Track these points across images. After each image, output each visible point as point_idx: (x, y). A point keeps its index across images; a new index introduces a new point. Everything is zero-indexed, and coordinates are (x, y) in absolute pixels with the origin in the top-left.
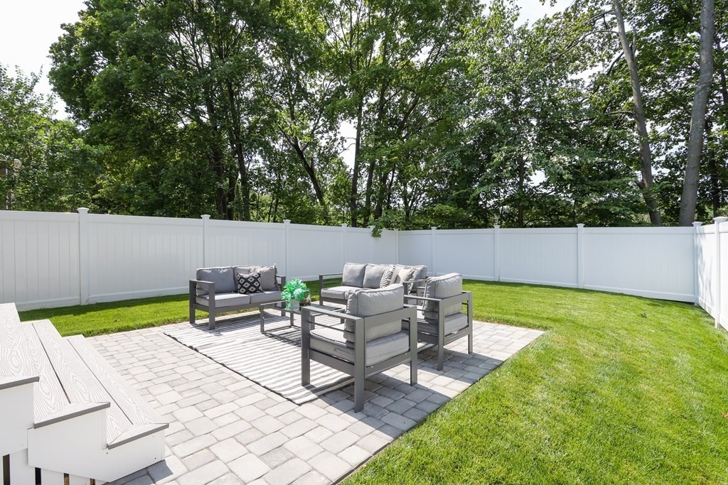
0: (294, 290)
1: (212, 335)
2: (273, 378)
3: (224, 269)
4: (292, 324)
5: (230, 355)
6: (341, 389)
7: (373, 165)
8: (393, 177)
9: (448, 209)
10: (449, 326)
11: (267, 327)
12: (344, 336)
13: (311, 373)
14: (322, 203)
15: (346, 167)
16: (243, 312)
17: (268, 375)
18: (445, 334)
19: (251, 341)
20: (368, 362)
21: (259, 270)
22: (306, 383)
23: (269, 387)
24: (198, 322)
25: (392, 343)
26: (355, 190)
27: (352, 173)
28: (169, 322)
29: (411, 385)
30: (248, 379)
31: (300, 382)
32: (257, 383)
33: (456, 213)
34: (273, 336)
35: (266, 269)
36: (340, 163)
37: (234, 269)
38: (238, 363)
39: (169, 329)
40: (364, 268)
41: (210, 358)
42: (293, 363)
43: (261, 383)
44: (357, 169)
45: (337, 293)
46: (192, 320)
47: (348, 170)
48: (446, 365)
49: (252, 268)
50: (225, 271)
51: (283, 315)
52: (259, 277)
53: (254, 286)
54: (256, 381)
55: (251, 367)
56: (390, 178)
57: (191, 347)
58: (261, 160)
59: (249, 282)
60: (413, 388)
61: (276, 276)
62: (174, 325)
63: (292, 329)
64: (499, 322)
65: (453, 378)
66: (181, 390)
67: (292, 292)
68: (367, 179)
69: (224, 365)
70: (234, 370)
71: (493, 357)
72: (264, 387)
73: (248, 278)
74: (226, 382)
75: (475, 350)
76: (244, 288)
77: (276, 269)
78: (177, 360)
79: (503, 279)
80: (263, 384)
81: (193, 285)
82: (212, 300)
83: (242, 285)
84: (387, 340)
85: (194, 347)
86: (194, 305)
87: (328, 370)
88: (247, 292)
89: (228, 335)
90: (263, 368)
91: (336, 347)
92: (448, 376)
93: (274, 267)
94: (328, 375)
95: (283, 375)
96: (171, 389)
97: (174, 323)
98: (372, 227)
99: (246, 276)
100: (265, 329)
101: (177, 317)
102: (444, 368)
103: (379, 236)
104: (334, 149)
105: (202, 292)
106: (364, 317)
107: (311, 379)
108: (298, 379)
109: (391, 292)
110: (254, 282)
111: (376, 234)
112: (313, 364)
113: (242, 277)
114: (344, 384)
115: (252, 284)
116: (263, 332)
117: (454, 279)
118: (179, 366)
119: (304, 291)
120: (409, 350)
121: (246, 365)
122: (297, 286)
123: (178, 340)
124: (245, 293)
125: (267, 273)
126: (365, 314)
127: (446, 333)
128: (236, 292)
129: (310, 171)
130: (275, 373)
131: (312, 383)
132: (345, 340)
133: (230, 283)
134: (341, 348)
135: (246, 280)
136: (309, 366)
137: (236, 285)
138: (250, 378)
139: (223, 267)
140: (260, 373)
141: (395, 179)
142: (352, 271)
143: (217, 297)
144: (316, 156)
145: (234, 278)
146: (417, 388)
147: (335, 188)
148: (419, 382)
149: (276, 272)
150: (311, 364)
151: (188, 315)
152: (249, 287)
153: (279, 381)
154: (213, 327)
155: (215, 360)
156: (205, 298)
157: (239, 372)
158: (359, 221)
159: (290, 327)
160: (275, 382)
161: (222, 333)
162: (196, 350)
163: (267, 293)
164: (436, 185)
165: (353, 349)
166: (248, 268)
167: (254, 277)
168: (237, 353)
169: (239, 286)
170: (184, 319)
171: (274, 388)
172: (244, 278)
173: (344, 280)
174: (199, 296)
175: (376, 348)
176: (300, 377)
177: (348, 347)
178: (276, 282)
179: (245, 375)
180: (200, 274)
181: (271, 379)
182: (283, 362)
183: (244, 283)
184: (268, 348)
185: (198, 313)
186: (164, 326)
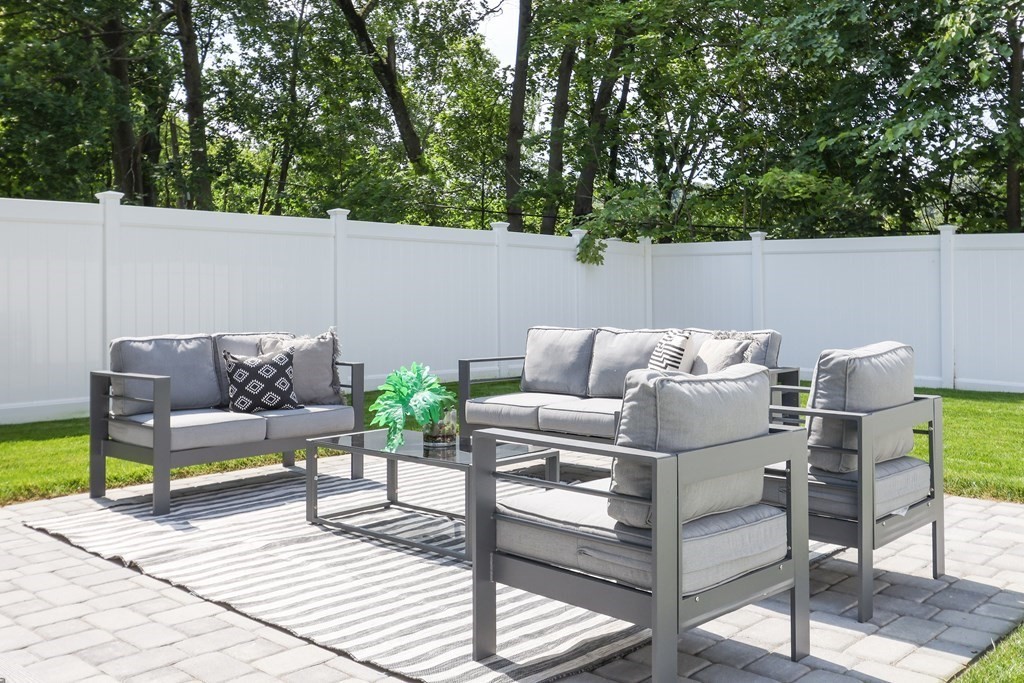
0: (410, 396)
1: (167, 527)
2: (385, 639)
3: (188, 341)
4: (393, 500)
5: (237, 580)
6: (591, 669)
7: (569, 57)
8: (626, 90)
9: (796, 181)
10: (885, 493)
11: (327, 505)
12: (611, 512)
13: (499, 625)
14: (422, 169)
15: (491, 65)
16: (236, 468)
17: (366, 633)
18: (878, 515)
19: (286, 543)
20: (689, 585)
21: (286, 345)
22: (484, 652)
23: (380, 662)
24: (113, 494)
25: (746, 531)
26: (516, 128)
27: (510, 79)
28: (30, 494)
29: (794, 658)
30: (310, 641)
31: (469, 649)
32: (341, 653)
33: (823, 192)
34: (346, 531)
35: (305, 342)
36: (476, 52)
37: (216, 342)
38: (266, 601)
39: (35, 511)
40: (591, 340)
41: (179, 587)
42: (428, 600)
43: (354, 654)
44: (522, 69)
45: (513, 410)
46: (97, 487)
47: (498, 72)
48: (879, 609)
49: (267, 339)
50: (191, 346)
51: (357, 473)
52: (290, 363)
53: (278, 391)
54: (338, 647)
55: (310, 612)
56: (619, 95)
57: (117, 560)
58: (236, 45)
59: (261, 379)
60: (799, 669)
61: (335, 364)
62: (45, 502)
63: (394, 513)
64: (996, 496)
65: (911, 641)
66: (125, 672)
67: (404, 401)
68: (552, 95)
69: (228, 606)
70: (264, 618)
71: (1008, 588)
72: (367, 664)
73: (260, 366)
74: (250, 651)
75: (951, 569)
76: (249, 395)
77: (334, 342)
78: (85, 594)
79: (965, 382)
80: (360, 655)
81: (100, 385)
82: (162, 429)
83: (241, 387)
84: (732, 523)
85: (127, 558)
86: (103, 444)
87: (559, 612)
88: (257, 406)
89: (211, 529)
90: (345, 613)
91: (581, 542)
92: (892, 637)
93: (329, 336)
94: (541, 633)
95: (410, 631)
96: (93, 670)
97: (43, 496)
98: (579, 234)
99: (252, 360)
100: (321, 512)
101: (51, 480)
102: (876, 615)
103: (598, 260)
104: (458, 12)
105: (128, 407)
106: (676, 452)
107: (500, 639)
108: (464, 643)
109: (741, 385)
110: (275, 378)
111: (588, 253)
112: (506, 596)
113: (240, 365)
114: (596, 655)
115: (270, 385)
116: (314, 518)
117: (894, 356)
118: (97, 611)
119: (439, 398)
120: (788, 556)
121: (292, 606)
122: (419, 384)
123: (73, 541)
124: (249, 411)
125: (309, 353)
126: (678, 443)
127: (880, 512)
128: (222, 406)
129: (387, 74)
130: (383, 627)
131: (502, 654)
132: (611, 523)
133: (205, 381)
134: (601, 547)
135: (254, 372)
136: (493, 606)
137: (222, 389)
138: (318, 639)
139: (187, 333)
140: (341, 627)
141: (632, 96)
142: (553, 350)
143: (177, 421)
144: (403, 33)
145: (217, 369)
146: (814, 668)
147: (461, 123)
148: (814, 652)
149: (335, 351)
150: (499, 598)
151: (85, 475)
152: (263, 393)
153: (404, 648)
154: (164, 506)
155: (200, 592)
156: (139, 424)
157: (280, 624)
158: (528, 220)
159: (387, 507)
160: (396, 651)
161: (193, 523)
162: (134, 566)
163: (313, 409)
164: (752, 115)
165: (649, 548)
166: (255, 339)
167: (274, 365)
168: (254, 575)
169: (232, 391)
170: (74, 486)
171: (398, 664)
172: (246, 368)
173: (528, 377)
174: (119, 419)
175: (706, 542)
176: (470, 634)
177: (624, 542)
178: (335, 382)
179: (300, 632)
180: (122, 355)
181: (378, 642)
182: (397, 599)
183: (247, 381)
184: (344, 563)
185: (114, 466)
186: (16, 506)
